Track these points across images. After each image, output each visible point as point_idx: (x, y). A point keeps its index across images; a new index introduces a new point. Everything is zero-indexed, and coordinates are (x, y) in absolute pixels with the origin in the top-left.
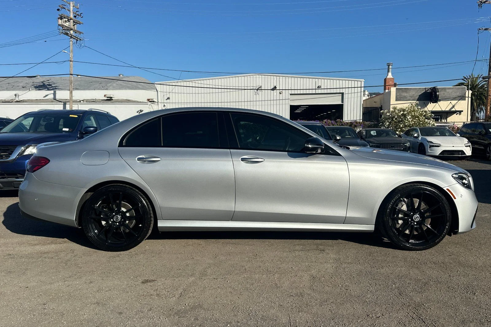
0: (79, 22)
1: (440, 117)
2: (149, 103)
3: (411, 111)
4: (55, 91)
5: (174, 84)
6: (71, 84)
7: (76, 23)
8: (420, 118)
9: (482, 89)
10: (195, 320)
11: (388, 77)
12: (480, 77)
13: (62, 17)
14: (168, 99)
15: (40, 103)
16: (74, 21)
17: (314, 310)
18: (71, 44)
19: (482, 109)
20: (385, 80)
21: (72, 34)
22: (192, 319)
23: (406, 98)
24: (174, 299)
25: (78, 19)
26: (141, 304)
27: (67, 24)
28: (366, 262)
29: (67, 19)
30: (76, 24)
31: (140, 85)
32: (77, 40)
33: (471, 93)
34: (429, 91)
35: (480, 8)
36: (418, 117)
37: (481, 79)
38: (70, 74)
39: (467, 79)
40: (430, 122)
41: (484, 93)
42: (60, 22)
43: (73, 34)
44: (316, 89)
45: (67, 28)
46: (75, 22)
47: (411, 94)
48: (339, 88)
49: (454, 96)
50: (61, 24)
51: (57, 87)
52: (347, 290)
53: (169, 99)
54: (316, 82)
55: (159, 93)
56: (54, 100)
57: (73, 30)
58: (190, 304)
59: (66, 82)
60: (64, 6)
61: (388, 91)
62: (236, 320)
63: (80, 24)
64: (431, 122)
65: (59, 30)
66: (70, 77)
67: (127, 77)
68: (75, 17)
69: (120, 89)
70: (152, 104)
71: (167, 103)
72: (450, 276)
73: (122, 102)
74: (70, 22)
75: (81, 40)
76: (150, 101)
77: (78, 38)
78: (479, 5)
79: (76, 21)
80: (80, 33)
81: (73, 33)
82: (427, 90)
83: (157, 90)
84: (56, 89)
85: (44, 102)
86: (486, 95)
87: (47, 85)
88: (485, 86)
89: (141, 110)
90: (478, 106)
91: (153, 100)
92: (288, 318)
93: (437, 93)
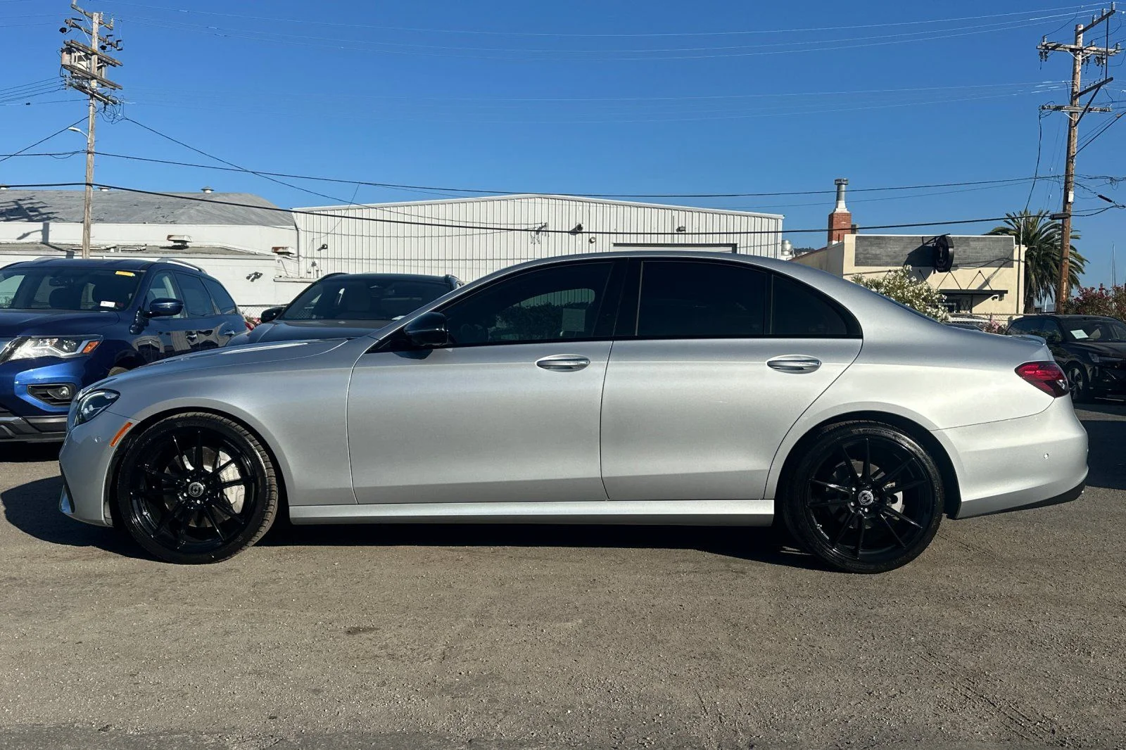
0: (113, 60)
1: (955, 304)
2: (278, 257)
3: (895, 286)
4: (48, 224)
5: (337, 213)
6: (88, 209)
7: (105, 62)
8: (916, 304)
9: (1048, 244)
10: (489, 701)
11: (838, 210)
12: (1044, 216)
13: (72, 47)
14: (324, 247)
15: (8, 252)
16: (100, 57)
17: (751, 684)
18: (91, 113)
19: (1047, 290)
20: (831, 217)
21: (94, 87)
22: (484, 701)
23: (879, 259)
24: (431, 664)
25: (111, 53)
26: (358, 673)
27: (83, 65)
28: (841, 595)
29: (83, 54)
30: (105, 66)
31: (254, 213)
32: (106, 104)
33: (1026, 252)
34: (931, 245)
35: (1043, 60)
36: (910, 302)
37: (1047, 220)
38: (87, 184)
39: (1013, 219)
40: (937, 312)
41: (1054, 254)
42: (66, 59)
43: (98, 89)
44: (673, 234)
45: (84, 75)
46: (102, 61)
47: (889, 249)
48: (727, 233)
49: (988, 258)
50: (68, 63)
51: (51, 215)
52: (813, 647)
53: (327, 248)
54: (673, 218)
55: (302, 234)
56: (44, 246)
57: (96, 79)
58: (470, 672)
59: (72, 203)
60: (77, 23)
61: (837, 242)
62: (583, 702)
63: (113, 66)
64: (940, 313)
65: (63, 79)
66: (86, 191)
67: (223, 194)
68: (103, 48)
69: (205, 222)
70: (284, 260)
71: (320, 258)
72: (1030, 621)
73: (210, 254)
74: (90, 59)
75: (115, 103)
76: (279, 253)
77: (108, 100)
78: (1041, 53)
79: (104, 59)
80: (114, 86)
81: (97, 87)
82: (927, 243)
83: (296, 226)
84: (49, 219)
85: (17, 249)
86: (1057, 258)
87: (28, 208)
88: (1057, 237)
89: (256, 274)
90: (1041, 281)
91: (285, 251)
92: (697, 698)
93: (950, 250)
